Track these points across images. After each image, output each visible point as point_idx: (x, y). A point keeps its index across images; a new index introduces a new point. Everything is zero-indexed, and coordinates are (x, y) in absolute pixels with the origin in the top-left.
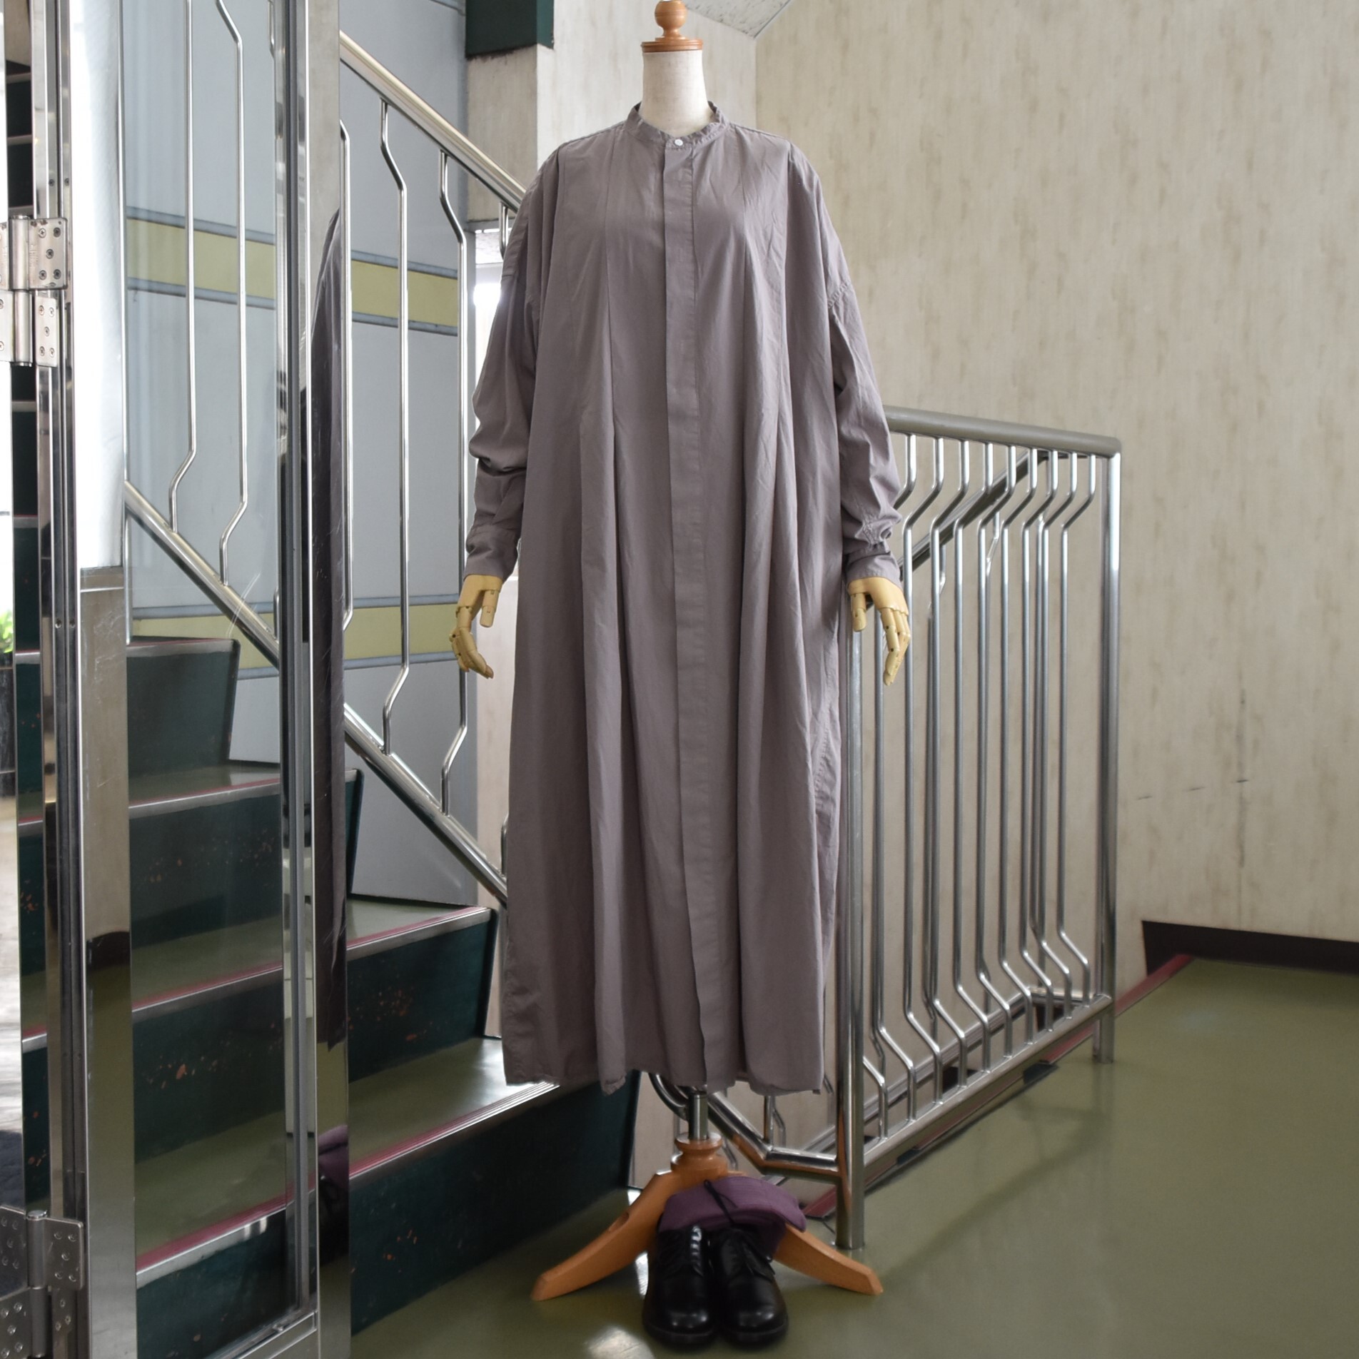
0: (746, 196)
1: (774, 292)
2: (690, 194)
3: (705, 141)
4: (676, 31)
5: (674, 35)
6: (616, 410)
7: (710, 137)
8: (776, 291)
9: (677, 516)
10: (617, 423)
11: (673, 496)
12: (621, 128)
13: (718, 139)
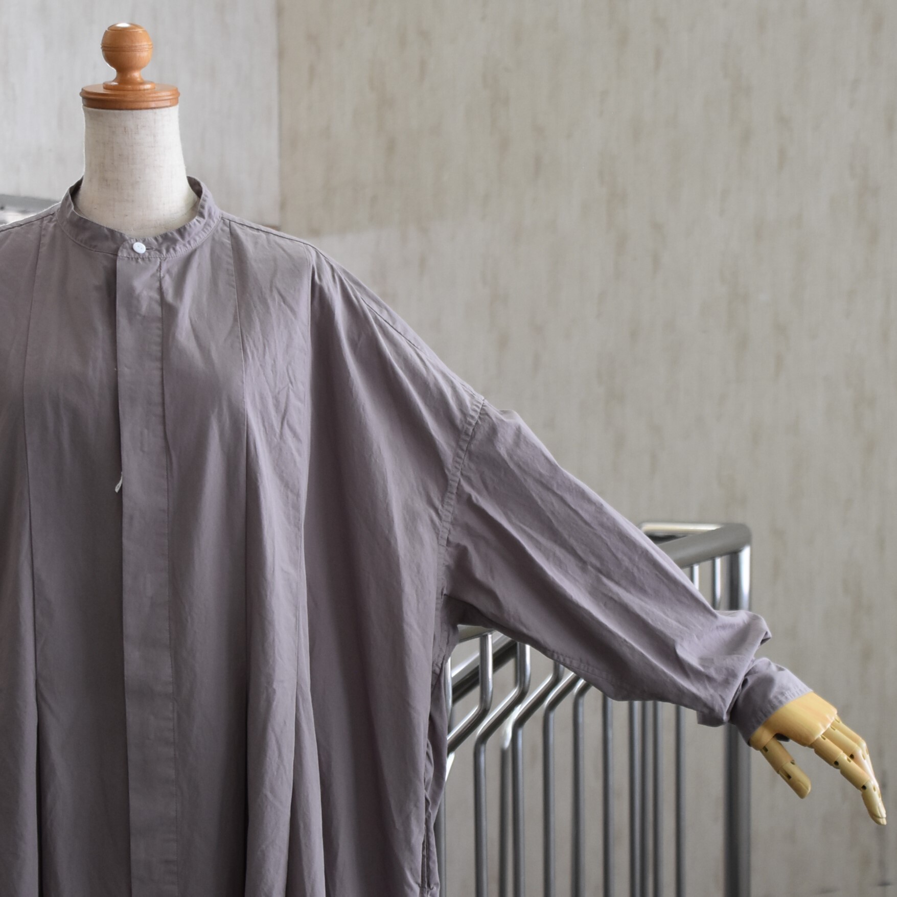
0: (247, 345)
1: (290, 494)
2: (158, 340)
3: (182, 250)
4: (136, 75)
5: (132, 82)
6: (42, 684)
7: (189, 242)
8: (292, 491)
9: (139, 851)
10: (43, 705)
11: (133, 817)
12: (50, 221)
13: (201, 246)
